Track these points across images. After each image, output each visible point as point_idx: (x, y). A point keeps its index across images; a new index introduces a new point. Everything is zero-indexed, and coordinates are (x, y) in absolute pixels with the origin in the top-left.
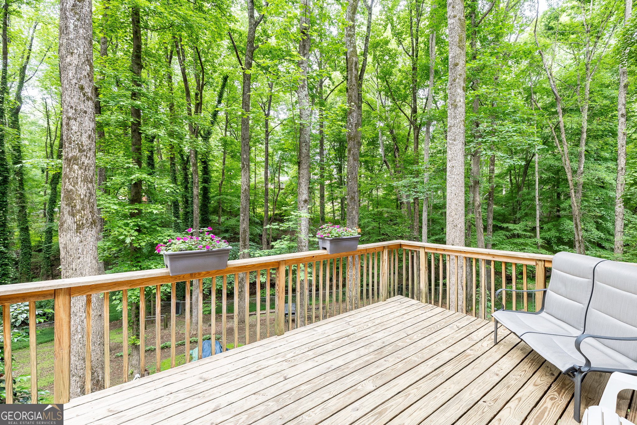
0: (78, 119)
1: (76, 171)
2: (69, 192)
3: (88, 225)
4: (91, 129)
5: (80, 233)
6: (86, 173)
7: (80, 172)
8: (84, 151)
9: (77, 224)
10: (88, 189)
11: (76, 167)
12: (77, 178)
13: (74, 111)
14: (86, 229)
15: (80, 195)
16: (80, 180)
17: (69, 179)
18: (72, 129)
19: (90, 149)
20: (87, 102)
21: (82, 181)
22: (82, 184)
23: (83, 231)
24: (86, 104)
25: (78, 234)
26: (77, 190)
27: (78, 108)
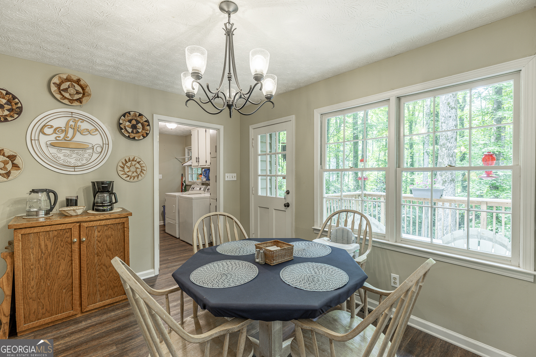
0: (446, 122)
1: (444, 152)
2: (440, 163)
3: (449, 181)
4: (453, 125)
5: (444, 185)
6: (449, 152)
7: (446, 152)
8: (448, 139)
9: (443, 181)
10: (450, 161)
11: (444, 149)
12: (444, 155)
13: (444, 118)
14: (447, 184)
15: (445, 164)
16: (445, 156)
17: (440, 156)
18: (443, 128)
19: (452, 138)
20: (451, 110)
21: (446, 157)
22: (446, 158)
23: (446, 185)
24: (450, 112)
25: (443, 186)
26: (443, 162)
27: (446, 116)
